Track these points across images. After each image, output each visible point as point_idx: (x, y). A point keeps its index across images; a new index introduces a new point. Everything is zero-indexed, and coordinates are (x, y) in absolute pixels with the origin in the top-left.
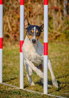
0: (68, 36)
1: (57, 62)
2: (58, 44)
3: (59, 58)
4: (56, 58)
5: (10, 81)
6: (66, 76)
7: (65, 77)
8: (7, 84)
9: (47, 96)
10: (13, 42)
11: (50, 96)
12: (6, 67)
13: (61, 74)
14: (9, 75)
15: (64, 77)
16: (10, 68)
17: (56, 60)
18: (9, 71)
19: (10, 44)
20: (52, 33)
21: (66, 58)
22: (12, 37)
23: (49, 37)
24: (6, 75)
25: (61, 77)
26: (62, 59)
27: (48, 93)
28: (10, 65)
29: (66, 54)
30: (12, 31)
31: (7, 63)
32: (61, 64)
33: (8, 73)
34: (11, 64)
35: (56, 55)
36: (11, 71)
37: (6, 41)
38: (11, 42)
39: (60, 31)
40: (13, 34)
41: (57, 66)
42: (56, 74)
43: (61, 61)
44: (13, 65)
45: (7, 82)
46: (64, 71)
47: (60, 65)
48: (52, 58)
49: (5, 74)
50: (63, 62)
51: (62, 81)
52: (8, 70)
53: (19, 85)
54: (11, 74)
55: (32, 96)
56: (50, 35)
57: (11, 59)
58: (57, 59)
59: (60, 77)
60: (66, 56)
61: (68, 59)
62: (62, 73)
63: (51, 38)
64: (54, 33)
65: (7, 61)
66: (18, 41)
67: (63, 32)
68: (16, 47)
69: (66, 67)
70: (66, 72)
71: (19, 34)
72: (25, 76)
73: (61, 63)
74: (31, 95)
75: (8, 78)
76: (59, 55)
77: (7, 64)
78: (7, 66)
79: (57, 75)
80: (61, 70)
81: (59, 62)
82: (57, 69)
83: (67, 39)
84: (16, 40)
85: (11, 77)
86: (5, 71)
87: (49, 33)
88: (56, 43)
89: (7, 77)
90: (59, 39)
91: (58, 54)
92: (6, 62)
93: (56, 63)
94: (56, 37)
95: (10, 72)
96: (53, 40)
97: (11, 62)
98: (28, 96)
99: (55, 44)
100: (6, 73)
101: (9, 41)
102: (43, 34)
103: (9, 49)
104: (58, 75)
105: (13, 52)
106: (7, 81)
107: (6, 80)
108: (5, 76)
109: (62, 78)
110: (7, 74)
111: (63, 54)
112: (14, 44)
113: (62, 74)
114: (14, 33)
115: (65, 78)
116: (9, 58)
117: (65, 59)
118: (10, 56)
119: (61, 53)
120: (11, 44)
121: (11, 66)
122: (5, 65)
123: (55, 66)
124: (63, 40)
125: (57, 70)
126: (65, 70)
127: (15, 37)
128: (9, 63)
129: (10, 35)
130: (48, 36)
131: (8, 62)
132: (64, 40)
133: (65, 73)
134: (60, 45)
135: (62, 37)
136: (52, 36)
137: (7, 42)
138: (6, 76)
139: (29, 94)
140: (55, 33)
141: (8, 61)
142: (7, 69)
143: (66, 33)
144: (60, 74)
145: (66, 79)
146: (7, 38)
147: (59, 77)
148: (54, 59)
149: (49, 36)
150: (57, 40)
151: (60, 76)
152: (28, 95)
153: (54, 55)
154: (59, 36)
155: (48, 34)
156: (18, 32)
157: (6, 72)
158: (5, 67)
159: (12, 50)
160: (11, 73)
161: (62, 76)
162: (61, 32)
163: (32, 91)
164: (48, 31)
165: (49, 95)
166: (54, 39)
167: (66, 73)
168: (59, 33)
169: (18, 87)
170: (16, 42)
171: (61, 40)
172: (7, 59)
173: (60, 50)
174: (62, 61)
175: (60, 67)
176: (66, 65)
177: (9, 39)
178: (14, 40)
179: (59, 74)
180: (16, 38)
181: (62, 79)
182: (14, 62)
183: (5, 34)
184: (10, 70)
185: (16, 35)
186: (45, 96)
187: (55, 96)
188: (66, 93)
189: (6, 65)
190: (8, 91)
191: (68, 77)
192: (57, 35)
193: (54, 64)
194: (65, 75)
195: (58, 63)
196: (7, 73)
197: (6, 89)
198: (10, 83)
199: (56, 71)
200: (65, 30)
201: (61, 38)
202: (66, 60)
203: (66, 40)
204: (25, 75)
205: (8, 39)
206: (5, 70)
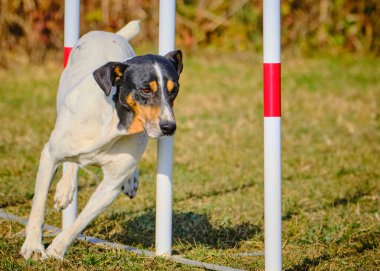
0: (254, 32)
1: (210, 132)
2: (216, 64)
3: (220, 116)
4: (206, 116)
5: (24, 202)
6: (244, 186)
7: (242, 193)
8: (11, 215)
9: (169, 263)
10: (37, 55)
11: (179, 265)
12: (10, 150)
13: (224, 180)
14: (21, 179)
15: (235, 190)
16: (23, 152)
17: (206, 126)
18: (21, 165)
19: (24, 59)
20: (192, 18)
21: (247, 116)
22: (32, 34)
23: (181, 37)
24: (9, 180)
25: (227, 191)
26: (232, 119)
27: (174, 253)
28: (26, 143)
29: (244, 100)
30: (32, 11)
31: (14, 133)
32: (228, 142)
33: (16, 175)
34: (30, 136)
35: (209, 105)
36: (29, 164)
37: (10, 49)
38: (29, 52)
39: (224, 13)
40: (36, 20)
41: (210, 148)
42: (204, 178)
43: (226, 127)
44: (36, 144)
45: (12, 208)
46: (237, 166)
47: (223, 144)
48: (192, 118)
49: (6, 178)
50: (234, 134)
51: (231, 206)
52: (15, 161)
53: (61, 219)
54: (28, 177)
55: (108, 263)
56: (184, 27)
57: (28, 117)
58: (210, 122)
59: (223, 190)
60: (245, 108)
61: (254, 121)
62: (228, 174)
63: (188, 40)
64: (199, 18)
65: (13, 125)
66: (57, 49)
67: (234, 18)
68: (48, 72)
69: (247, 151)
70: (246, 171)
71: (61, 23)
72: (81, 184)
73: (227, 136)
74: (105, 258)
75: (15, 191)
76: (220, 105)
77: (13, 138)
78: (13, 144)
79: (211, 181)
80: (224, 165)
81: (217, 132)
82: (212, 158)
83: (250, 45)
84: (50, 46)
85: (27, 187)
86: (5, 165)
87: (181, 20)
88: (208, 57)
89: (13, 189)
90: (220, 45)
91: (214, 100)
92: (9, 129)
93: (205, 138)
94: (209, 34)
95: (24, 167)
96: (195, 48)
97: (30, 131)
98: (93, 262)
99: (202, 61)
100: (9, 175)
101: (21, 49)
102: (158, 25)
103: (23, 79)
104: (214, 183)
105: (37, 92)
106: (13, 205)
107: (7, 199)
108: (6, 183)
109: (229, 195)
110: (12, 178)
111: (233, 102)
112: (43, 60)
113: (230, 180)
114: (42, 17)
115: (240, 196)
116: (23, 116)
117: (241, 122)
118: (24, 108)
119: (225, 98)
120: (31, 61)
121: (28, 147)
122: (4, 141)
123: (201, 149)
124: (233, 48)
125: (209, 164)
126: (240, 163)
127: (46, 32)
128: (23, 133)
129: (27, 27)
130: (176, 32)
131: (18, 129)
132: (241, 48)
133: (242, 176)
134: (223, 68)
135: (232, 36)
136: (191, 33)
137: (13, 53)
138: (10, 184)
139: (98, 256)
140: (205, 21)
141: (16, 125)
142: (13, 158)
143: (245, 21)
144: (223, 178)
145: (244, 198)
146: (12, 39)
147: (218, 190)
148: (197, 120)
149: (181, 31)
150: (211, 49)
151: (223, 186)
152: (92, 259)
153: (198, 104)
154: (219, 31)
155: (176, 21)
156: (57, 16)
157: (9, 168)
158: (7, 148)
159: (35, 84)
160: (29, 174)
161: (230, 188)
162: (229, 18)
163: (110, 244)
164: (178, 11)
165: (178, 258)
166: (199, 43)
167: (245, 177)
168: (219, 21)
169: (56, 229)
170: (51, 54)
171: (226, 46)
172: (12, 118)
173: (223, 85)
174: (231, 127)
175: (223, 154)
176: (247, 146)
177: (22, 41)
178: (44, 47)
179: (218, 178)
180: (49, 37)
181: (230, 200)
182: (42, 132)
183: (6, 22)
184: (23, 161)
185: (51, 25)
186: (160, 265)
187: (199, 264)
188: (245, 254)
189: (9, 141)
190: (16, 241)
191: (252, 189)
192: (212, 27)
193: (198, 139)
194: (242, 183)
195: (215, 136)
196: (12, 173)
197: (9, 235)
198: (23, 210)
199: (207, 168)
200: (244, 7)
201: (225, 39)
202: (244, 125)
203: (247, 49)
204: (83, 180)
205: (17, 42)
206: (6, 161)
